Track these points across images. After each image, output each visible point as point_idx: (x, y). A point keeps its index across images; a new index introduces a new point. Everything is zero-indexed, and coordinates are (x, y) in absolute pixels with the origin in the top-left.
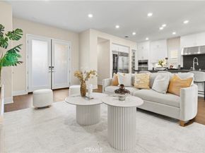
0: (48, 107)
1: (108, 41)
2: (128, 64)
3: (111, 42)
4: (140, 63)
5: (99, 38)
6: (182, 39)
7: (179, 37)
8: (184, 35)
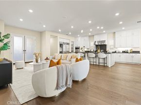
0: (22, 68)
1: (57, 37)
2: (69, 49)
3: (58, 37)
4: (76, 48)
5: (51, 35)
6: (95, 36)
7: (93, 36)
8: (96, 35)
